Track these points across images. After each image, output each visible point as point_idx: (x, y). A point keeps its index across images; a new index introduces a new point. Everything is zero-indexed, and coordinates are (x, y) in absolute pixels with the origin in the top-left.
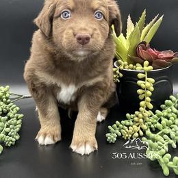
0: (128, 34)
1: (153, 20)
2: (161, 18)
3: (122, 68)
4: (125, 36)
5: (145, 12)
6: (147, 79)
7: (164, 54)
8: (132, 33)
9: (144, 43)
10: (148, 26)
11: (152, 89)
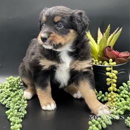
0: (99, 41)
1: (115, 31)
2: (121, 30)
3: (94, 64)
4: (96, 42)
5: (109, 26)
6: (112, 71)
7: (123, 54)
8: (101, 40)
9: (110, 47)
10: (112, 35)
11: (116, 78)
